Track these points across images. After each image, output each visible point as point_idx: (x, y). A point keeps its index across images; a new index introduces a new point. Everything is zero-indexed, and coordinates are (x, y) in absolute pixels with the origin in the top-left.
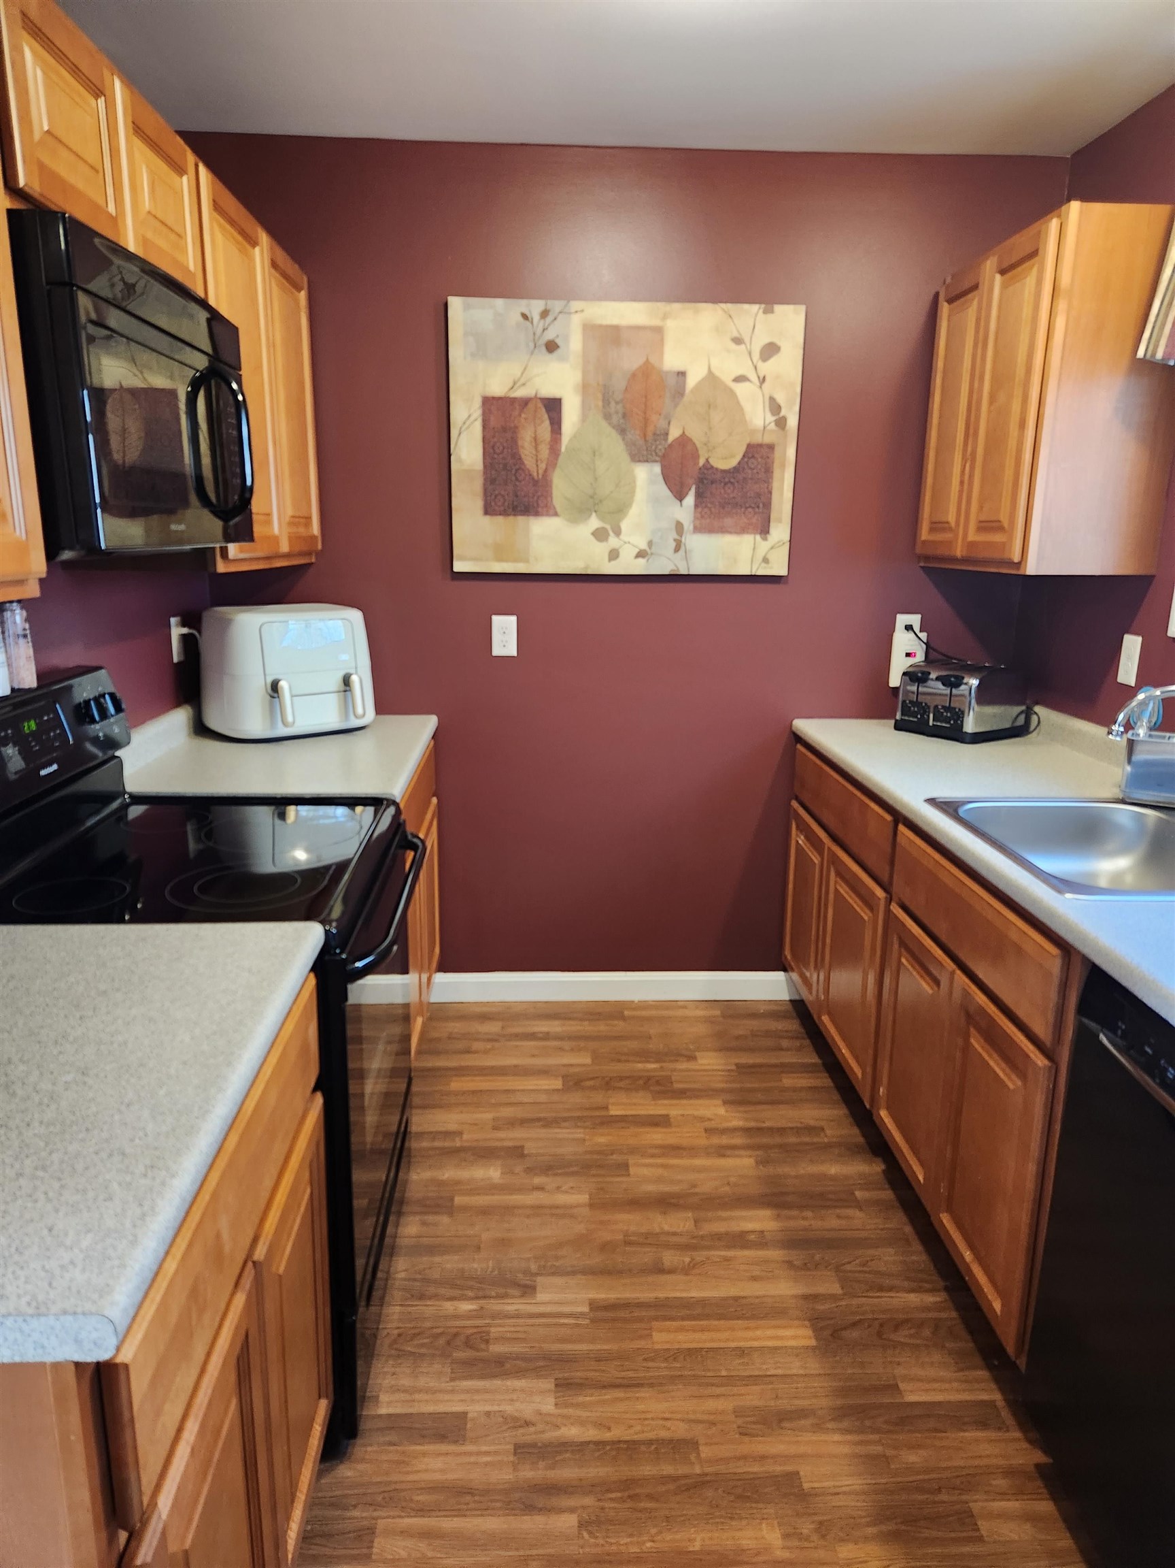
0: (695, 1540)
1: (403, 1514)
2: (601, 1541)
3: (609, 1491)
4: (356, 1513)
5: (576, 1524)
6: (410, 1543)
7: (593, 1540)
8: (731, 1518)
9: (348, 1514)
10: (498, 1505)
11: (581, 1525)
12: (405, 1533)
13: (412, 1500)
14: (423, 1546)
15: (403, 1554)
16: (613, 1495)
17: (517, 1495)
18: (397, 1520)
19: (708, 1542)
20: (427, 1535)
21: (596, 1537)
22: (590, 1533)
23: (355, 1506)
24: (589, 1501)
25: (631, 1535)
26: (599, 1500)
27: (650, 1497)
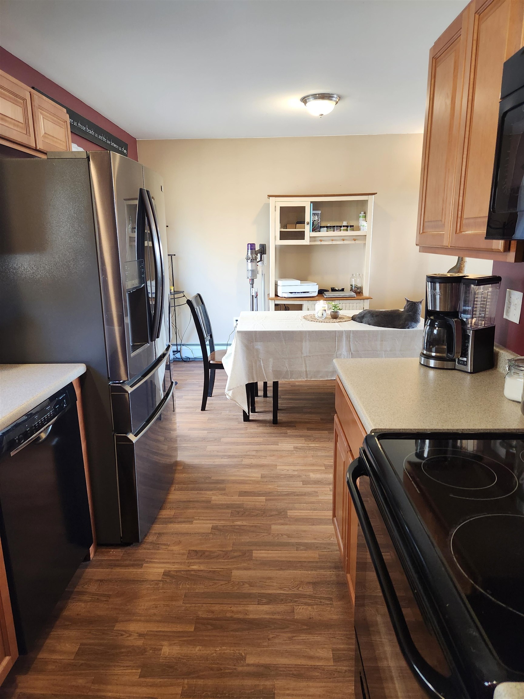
0: (198, 650)
1: (323, 667)
2: (237, 651)
3: (230, 673)
4: (345, 668)
5: (247, 659)
6: (317, 655)
7: (241, 652)
8: (179, 658)
9: (347, 668)
10: (281, 669)
11: (244, 659)
12: (320, 659)
13: (321, 673)
14: (312, 653)
15: (318, 650)
16: (229, 671)
17: (272, 673)
18: (325, 664)
19: (193, 649)
20: (311, 658)
21: (239, 653)
22: (242, 655)
23: (346, 671)
24: (240, 669)
25: (224, 653)
26: (235, 669)
27: (212, 669)
